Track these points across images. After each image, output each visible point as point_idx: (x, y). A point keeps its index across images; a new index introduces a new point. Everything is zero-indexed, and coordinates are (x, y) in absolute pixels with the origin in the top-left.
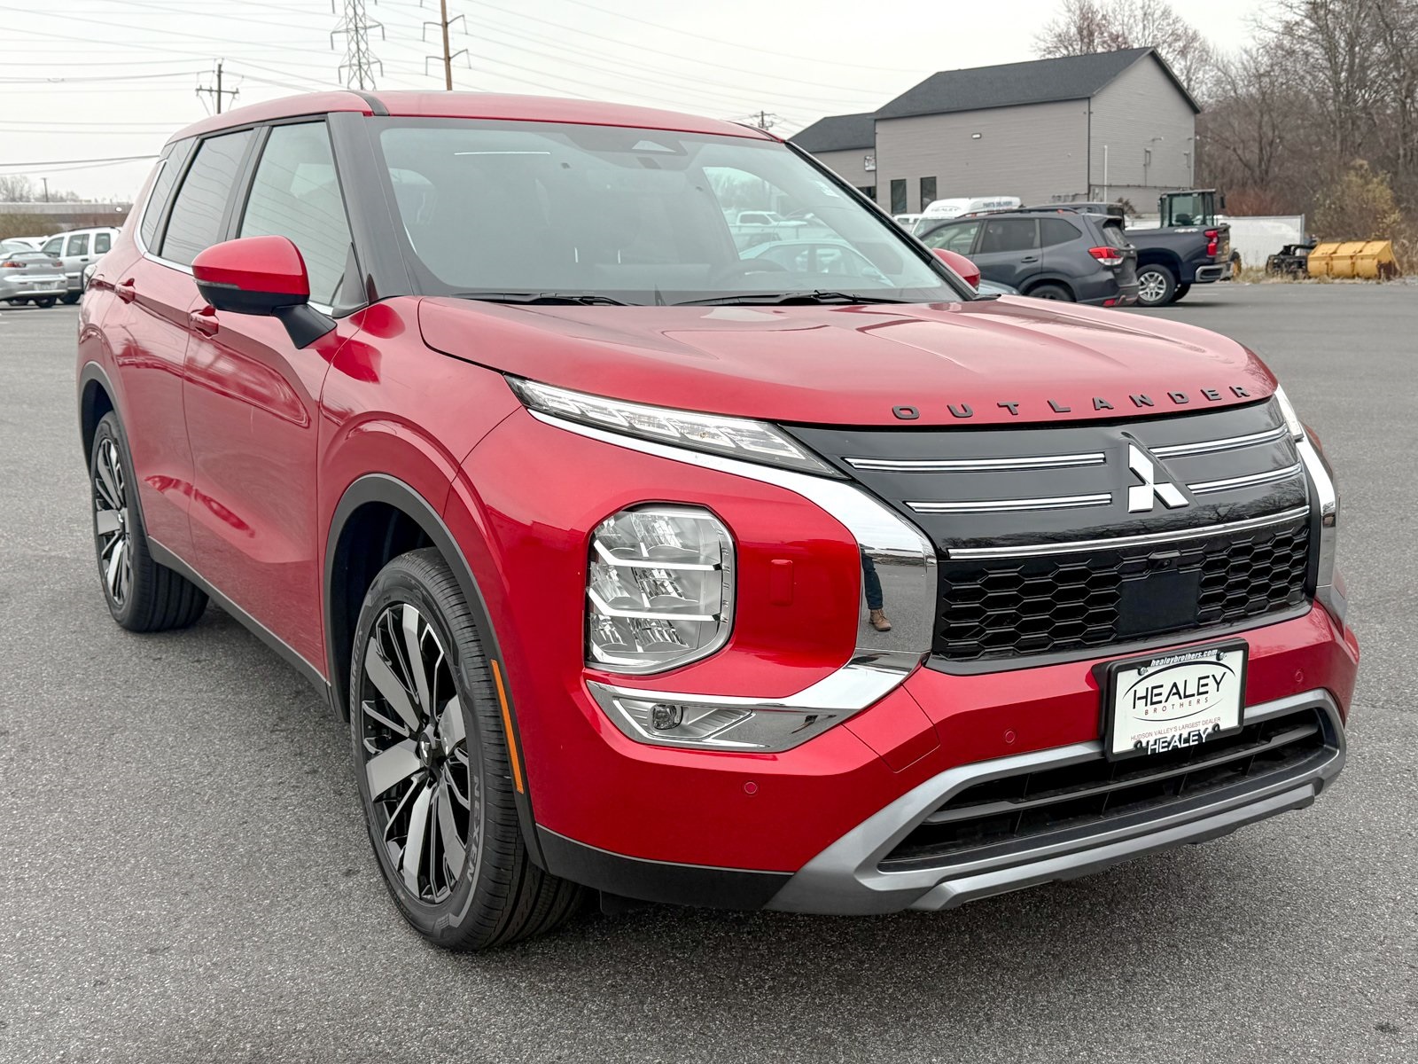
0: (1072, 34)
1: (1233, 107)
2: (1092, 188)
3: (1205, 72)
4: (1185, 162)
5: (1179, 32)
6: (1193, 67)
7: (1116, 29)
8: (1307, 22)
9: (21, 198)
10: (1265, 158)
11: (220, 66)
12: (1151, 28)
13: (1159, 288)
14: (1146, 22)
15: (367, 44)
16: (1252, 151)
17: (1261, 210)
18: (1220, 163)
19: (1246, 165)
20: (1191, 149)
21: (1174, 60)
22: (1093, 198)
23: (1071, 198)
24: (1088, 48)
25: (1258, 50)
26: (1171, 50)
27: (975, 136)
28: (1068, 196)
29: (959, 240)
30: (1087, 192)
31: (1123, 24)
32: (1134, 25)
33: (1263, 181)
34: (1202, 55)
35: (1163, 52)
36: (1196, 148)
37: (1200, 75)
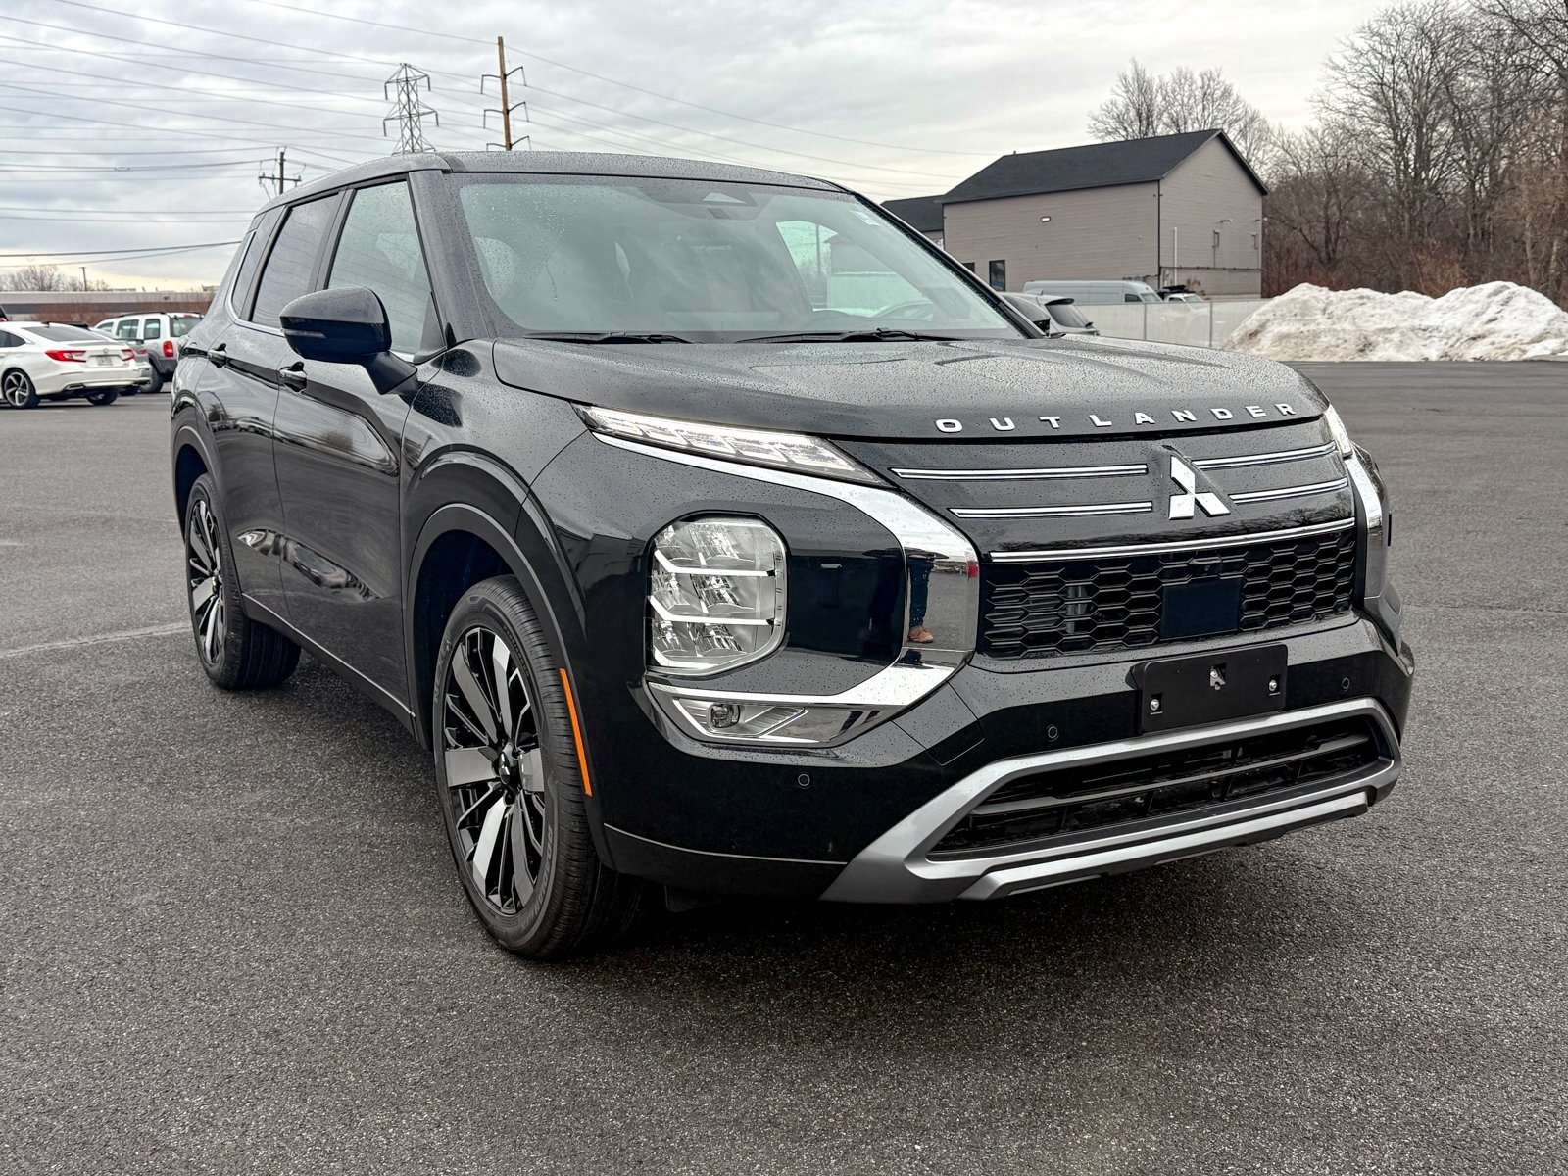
0: (1131, 116)
2: (1162, 270)
4: (1253, 243)
10: (1333, 240)
14: (1205, 102)
16: (1318, 232)
18: (1286, 244)
19: (1312, 246)
20: (1258, 230)
24: (1147, 131)
27: (1044, 219)
31: (1183, 105)
32: (1194, 105)
36: (1264, 228)
37: (1262, 153)
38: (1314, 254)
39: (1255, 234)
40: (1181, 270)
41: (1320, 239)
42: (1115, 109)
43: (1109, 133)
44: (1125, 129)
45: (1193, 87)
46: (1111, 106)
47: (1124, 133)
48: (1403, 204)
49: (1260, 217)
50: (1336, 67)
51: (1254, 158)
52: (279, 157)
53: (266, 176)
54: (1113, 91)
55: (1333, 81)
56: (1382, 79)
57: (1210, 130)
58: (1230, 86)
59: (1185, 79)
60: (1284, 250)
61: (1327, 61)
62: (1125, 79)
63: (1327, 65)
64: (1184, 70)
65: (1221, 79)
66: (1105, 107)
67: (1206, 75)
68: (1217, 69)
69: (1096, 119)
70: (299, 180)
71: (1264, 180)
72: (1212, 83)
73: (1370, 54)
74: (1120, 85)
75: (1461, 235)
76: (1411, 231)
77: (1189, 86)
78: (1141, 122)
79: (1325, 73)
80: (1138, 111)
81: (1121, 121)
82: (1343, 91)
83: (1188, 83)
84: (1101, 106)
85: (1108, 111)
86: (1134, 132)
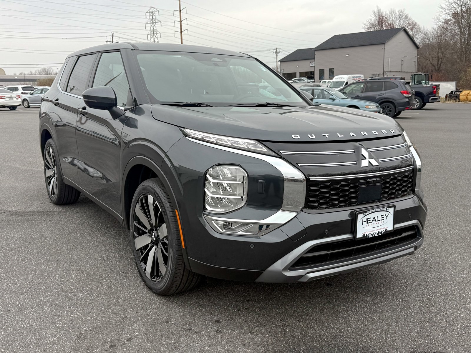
0: (376, 23)
1: (428, 47)
2: (385, 72)
3: (418, 36)
4: (414, 64)
6: (415, 34)
7: (390, 22)
8: (452, 19)
9: (50, 74)
10: (440, 64)
11: (113, 34)
13: (417, 104)
14: (400, 20)
15: (156, 27)
16: (435, 61)
18: (424, 64)
19: (433, 65)
20: (416, 60)
21: (410, 31)
22: (385, 75)
23: (378, 75)
24: (381, 28)
27: (347, 55)
28: (377, 74)
30: (383, 73)
31: (392, 20)
32: (396, 21)
33: (439, 70)
36: (418, 59)
37: (417, 36)
38: (433, 68)
40: (391, 72)
41: (435, 63)
42: (371, 21)
43: (369, 29)
44: (374, 27)
45: (396, 15)
46: (370, 20)
47: (374, 29)
48: (463, 52)
49: (416, 56)
50: (442, 8)
51: (415, 37)
53: (108, 41)
54: (370, 16)
55: (441, 12)
56: (457, 12)
57: (401, 28)
58: (407, 15)
59: (393, 12)
60: (424, 67)
61: (439, 6)
62: (375, 12)
63: (439, 7)
64: (393, 9)
65: (405, 12)
67: (400, 11)
68: (403, 9)
69: (365, 24)
71: (418, 44)
72: (402, 13)
73: (454, 4)
74: (373, 14)
76: (465, 61)
77: (395, 14)
78: (379, 26)
79: (439, 10)
80: (379, 22)
81: (373, 25)
82: (444, 16)
83: (394, 14)
84: (367, 20)
85: (369, 22)
86: (377, 28)
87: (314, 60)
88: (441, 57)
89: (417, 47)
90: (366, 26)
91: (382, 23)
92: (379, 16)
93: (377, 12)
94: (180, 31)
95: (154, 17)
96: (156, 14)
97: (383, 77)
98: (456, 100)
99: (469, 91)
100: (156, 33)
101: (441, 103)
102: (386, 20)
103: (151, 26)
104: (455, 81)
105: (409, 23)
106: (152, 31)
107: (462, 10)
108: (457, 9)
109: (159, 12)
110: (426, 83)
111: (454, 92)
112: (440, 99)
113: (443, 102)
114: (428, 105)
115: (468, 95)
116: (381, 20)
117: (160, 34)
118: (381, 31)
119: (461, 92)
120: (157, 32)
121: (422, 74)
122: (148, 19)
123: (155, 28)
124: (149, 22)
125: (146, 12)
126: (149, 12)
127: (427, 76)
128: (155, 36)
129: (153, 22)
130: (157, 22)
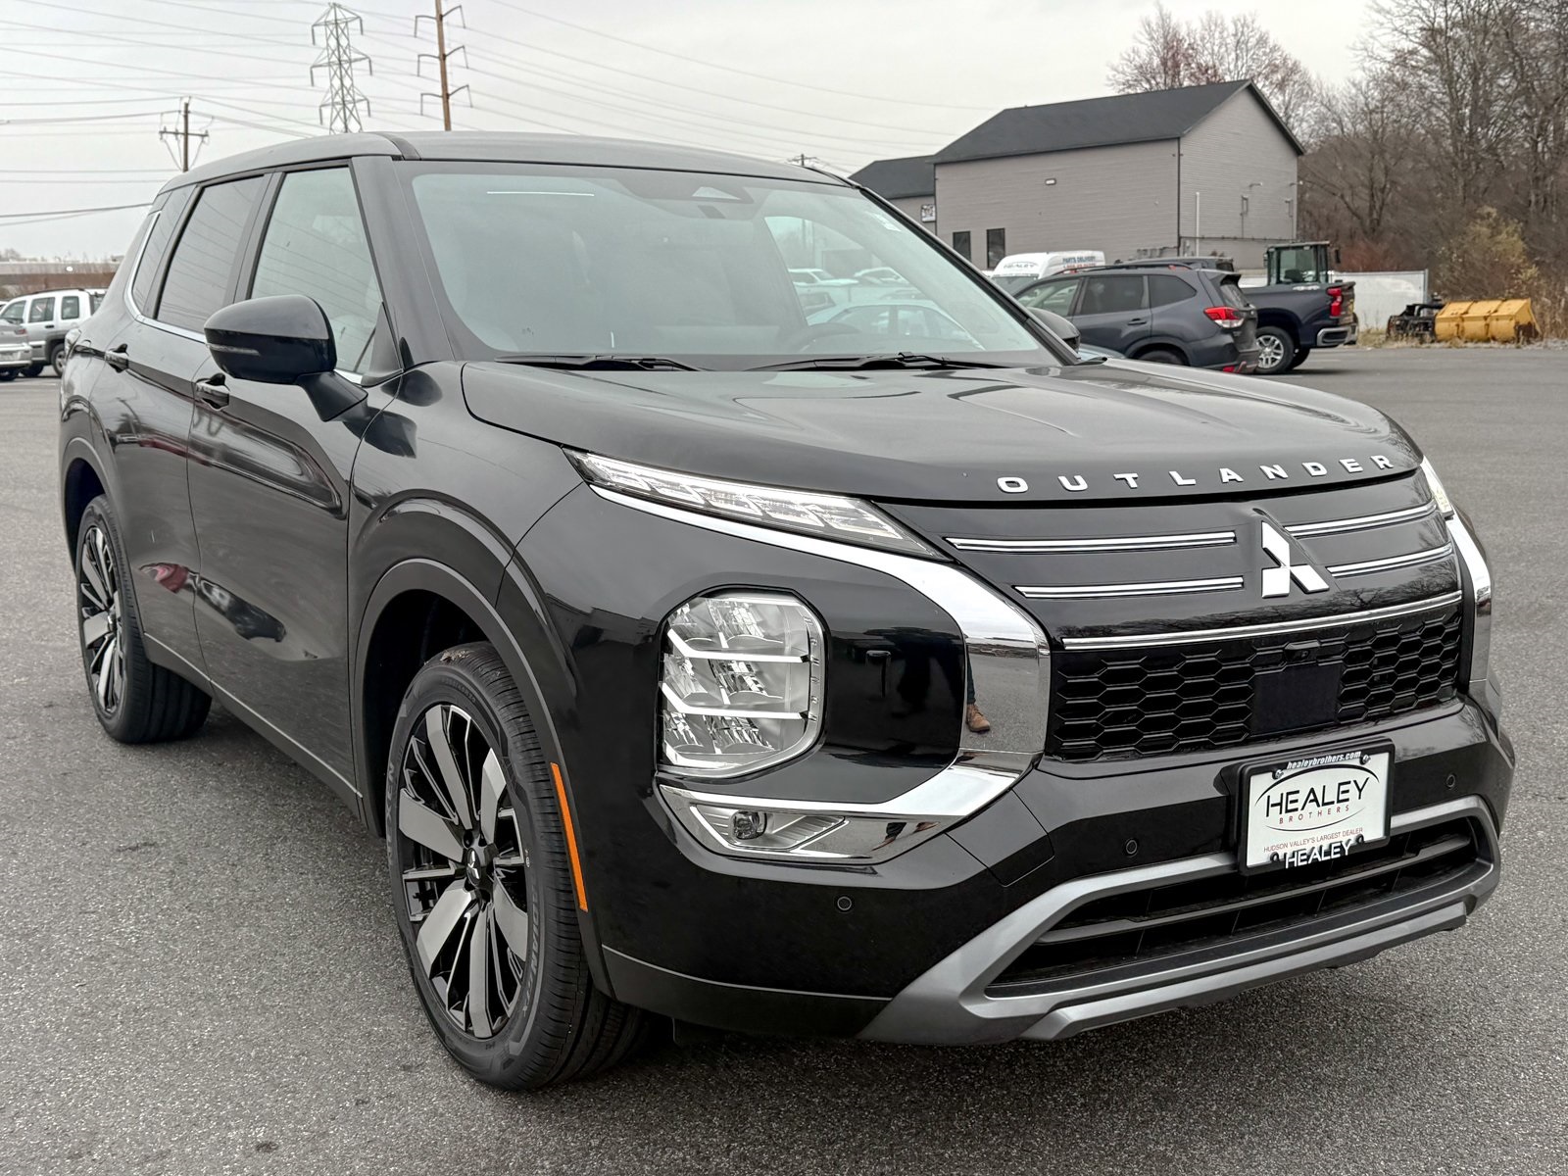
0: (1155, 65)
1: (1339, 147)
2: (1182, 240)
3: (1305, 108)
4: (1287, 211)
5: (1277, 62)
6: (1292, 103)
7: (1205, 59)
8: (1424, 52)
10: (1377, 207)
12: (1246, 59)
13: (1275, 354)
14: (1238, 52)
15: (352, 79)
16: (1361, 198)
17: (1372, 266)
18: (1325, 212)
19: (1355, 214)
20: (1293, 196)
21: (1271, 94)
22: (1184, 253)
23: (1158, 253)
24: (1173, 81)
25: (1368, 86)
26: (1267, 83)
27: (1048, 182)
28: (1155, 250)
29: (1056, 299)
30: (1176, 245)
31: (1212, 54)
32: (1226, 55)
33: (1374, 231)
34: (1302, 90)
35: (1260, 84)
36: (1299, 194)
37: (1301, 111)
38: (1356, 223)
39: (1288, 200)
40: (1204, 241)
41: (1362, 203)
42: (1137, 58)
43: (1130, 86)
44: (1148, 81)
45: (1225, 34)
46: (1132, 55)
47: (1147, 86)
48: (1456, 167)
49: (1295, 180)
50: (1380, 10)
51: (1292, 117)
52: (183, 109)
53: (168, 130)
54: (1135, 38)
55: (1377, 25)
56: (1433, 24)
57: (1241, 81)
58: (1267, 33)
59: (1216, 25)
60: (1323, 219)
62: (1149, 25)
63: (1371, 8)
64: (1214, 15)
65: (1256, 25)
66: (1127, 57)
67: (1239, 20)
68: (1251, 15)
69: (1116, 70)
70: (206, 135)
71: (1302, 140)
72: (1245, 29)
74: (1144, 33)
75: (1522, 202)
77: (1220, 33)
78: (1166, 73)
79: (1370, 16)
80: (1164, 63)
81: (1143, 72)
82: (1389, 38)
83: (1219, 30)
84: (1121, 55)
85: (1129, 60)
86: (1157, 84)
87: (931, 200)
88: (1382, 186)
89: (1296, 149)
90: (1121, 75)
91: (1177, 65)
92: (1165, 37)
93: (1157, 24)
94: (440, 93)
95: (343, 42)
96: (350, 32)
97: (1176, 258)
98: (1422, 335)
99: (1467, 305)
100: (354, 102)
101: (1369, 349)
102: (1190, 51)
103: (332, 73)
104: (1423, 269)
105: (1270, 62)
106: (337, 93)
107: (1447, 18)
108: (1432, 15)
109: (361, 21)
110: (1317, 279)
111: (1417, 308)
112: (1356, 334)
113: (1377, 346)
114: (1316, 356)
115: (1463, 320)
116: (1173, 52)
117: (368, 103)
118: (1174, 92)
119: (1440, 307)
120: (357, 97)
121: (1302, 247)
122: (320, 48)
123: (347, 82)
124: (326, 61)
125: (313, 22)
126: (326, 24)
127: (1321, 252)
128: (348, 113)
129: (341, 63)
130: (356, 60)
